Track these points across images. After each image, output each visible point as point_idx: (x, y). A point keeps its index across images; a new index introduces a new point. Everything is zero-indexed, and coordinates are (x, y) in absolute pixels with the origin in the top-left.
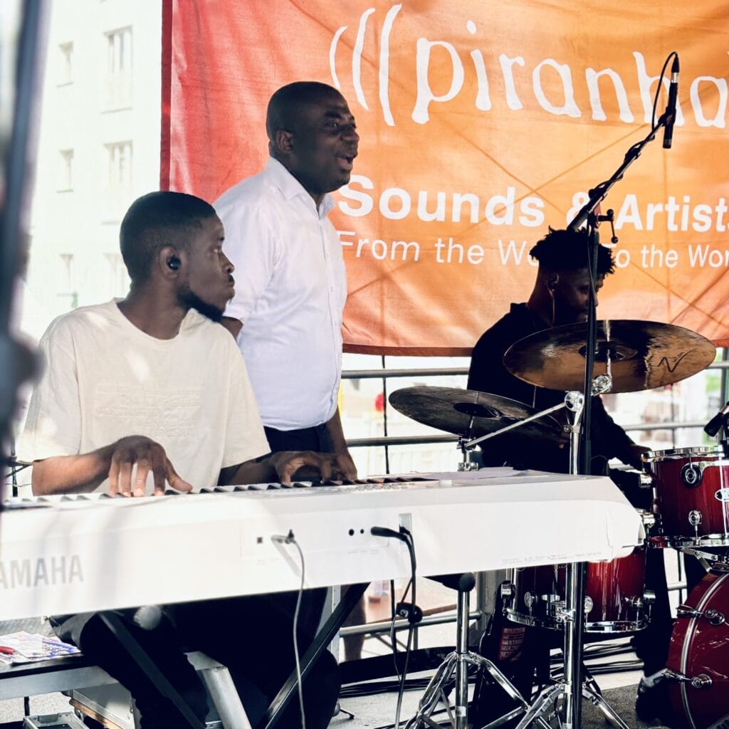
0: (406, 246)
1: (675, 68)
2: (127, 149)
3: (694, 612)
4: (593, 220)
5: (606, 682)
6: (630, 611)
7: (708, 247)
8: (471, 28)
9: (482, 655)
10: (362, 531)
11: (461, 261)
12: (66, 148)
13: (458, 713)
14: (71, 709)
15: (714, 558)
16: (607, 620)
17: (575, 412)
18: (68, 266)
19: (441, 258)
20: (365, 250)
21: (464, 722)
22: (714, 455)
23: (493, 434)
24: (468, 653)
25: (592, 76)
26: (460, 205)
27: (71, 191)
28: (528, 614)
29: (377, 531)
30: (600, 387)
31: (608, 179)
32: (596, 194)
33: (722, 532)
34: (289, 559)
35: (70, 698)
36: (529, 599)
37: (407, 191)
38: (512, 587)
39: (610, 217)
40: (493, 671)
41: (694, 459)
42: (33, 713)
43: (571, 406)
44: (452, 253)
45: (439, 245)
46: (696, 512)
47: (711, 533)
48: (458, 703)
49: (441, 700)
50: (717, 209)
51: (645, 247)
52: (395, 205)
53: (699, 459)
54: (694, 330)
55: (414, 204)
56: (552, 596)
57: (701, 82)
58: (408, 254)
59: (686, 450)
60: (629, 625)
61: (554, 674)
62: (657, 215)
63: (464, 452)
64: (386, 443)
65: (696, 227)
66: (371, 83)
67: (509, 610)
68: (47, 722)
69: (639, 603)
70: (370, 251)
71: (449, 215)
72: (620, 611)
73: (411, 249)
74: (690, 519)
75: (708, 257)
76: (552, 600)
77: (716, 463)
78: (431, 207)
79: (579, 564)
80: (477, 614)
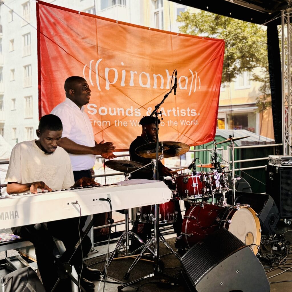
0: (106, 122)
1: (176, 74)
2: (31, 98)
3: (188, 216)
4: (157, 114)
5: (166, 237)
6: (171, 217)
7: (186, 120)
8: (123, 64)
9: (133, 232)
10: (97, 200)
11: (122, 126)
12: (13, 98)
13: (127, 248)
14: (19, 255)
15: (193, 202)
16: (166, 220)
17: (154, 165)
18: (15, 131)
19: (116, 125)
20: (96, 124)
21: (128, 251)
22: (191, 175)
23: (133, 172)
24: (129, 232)
25: (155, 76)
26: (119, 111)
27: (15, 110)
28: (144, 220)
29: (101, 199)
30: (161, 158)
31: (160, 103)
32: (157, 107)
33: (194, 195)
34: (77, 208)
35: (18, 251)
36: (145, 216)
37: (106, 107)
38: (140, 213)
39: (161, 113)
40: (136, 236)
41: (186, 176)
42: (8, 256)
43: (153, 163)
44: (119, 124)
45: (116, 122)
46: (187, 190)
47: (192, 195)
48: (126, 245)
49: (122, 245)
50: (187, 110)
51: (168, 121)
52: (103, 111)
53: (187, 176)
54: (184, 143)
55: (108, 111)
56: (151, 214)
57: (182, 77)
58: (107, 124)
59: (184, 174)
60: (171, 221)
61: (153, 236)
62: (170, 112)
63: (126, 177)
64: (105, 176)
65: (182, 115)
66: (94, 79)
67: (139, 219)
68: (12, 258)
69: (173, 215)
70: (97, 124)
71: (117, 114)
72: (169, 217)
73: (108, 123)
74: (186, 192)
75: (186, 122)
76: (151, 216)
77: (192, 177)
78: (113, 112)
79: (157, 205)
80: (132, 221)
